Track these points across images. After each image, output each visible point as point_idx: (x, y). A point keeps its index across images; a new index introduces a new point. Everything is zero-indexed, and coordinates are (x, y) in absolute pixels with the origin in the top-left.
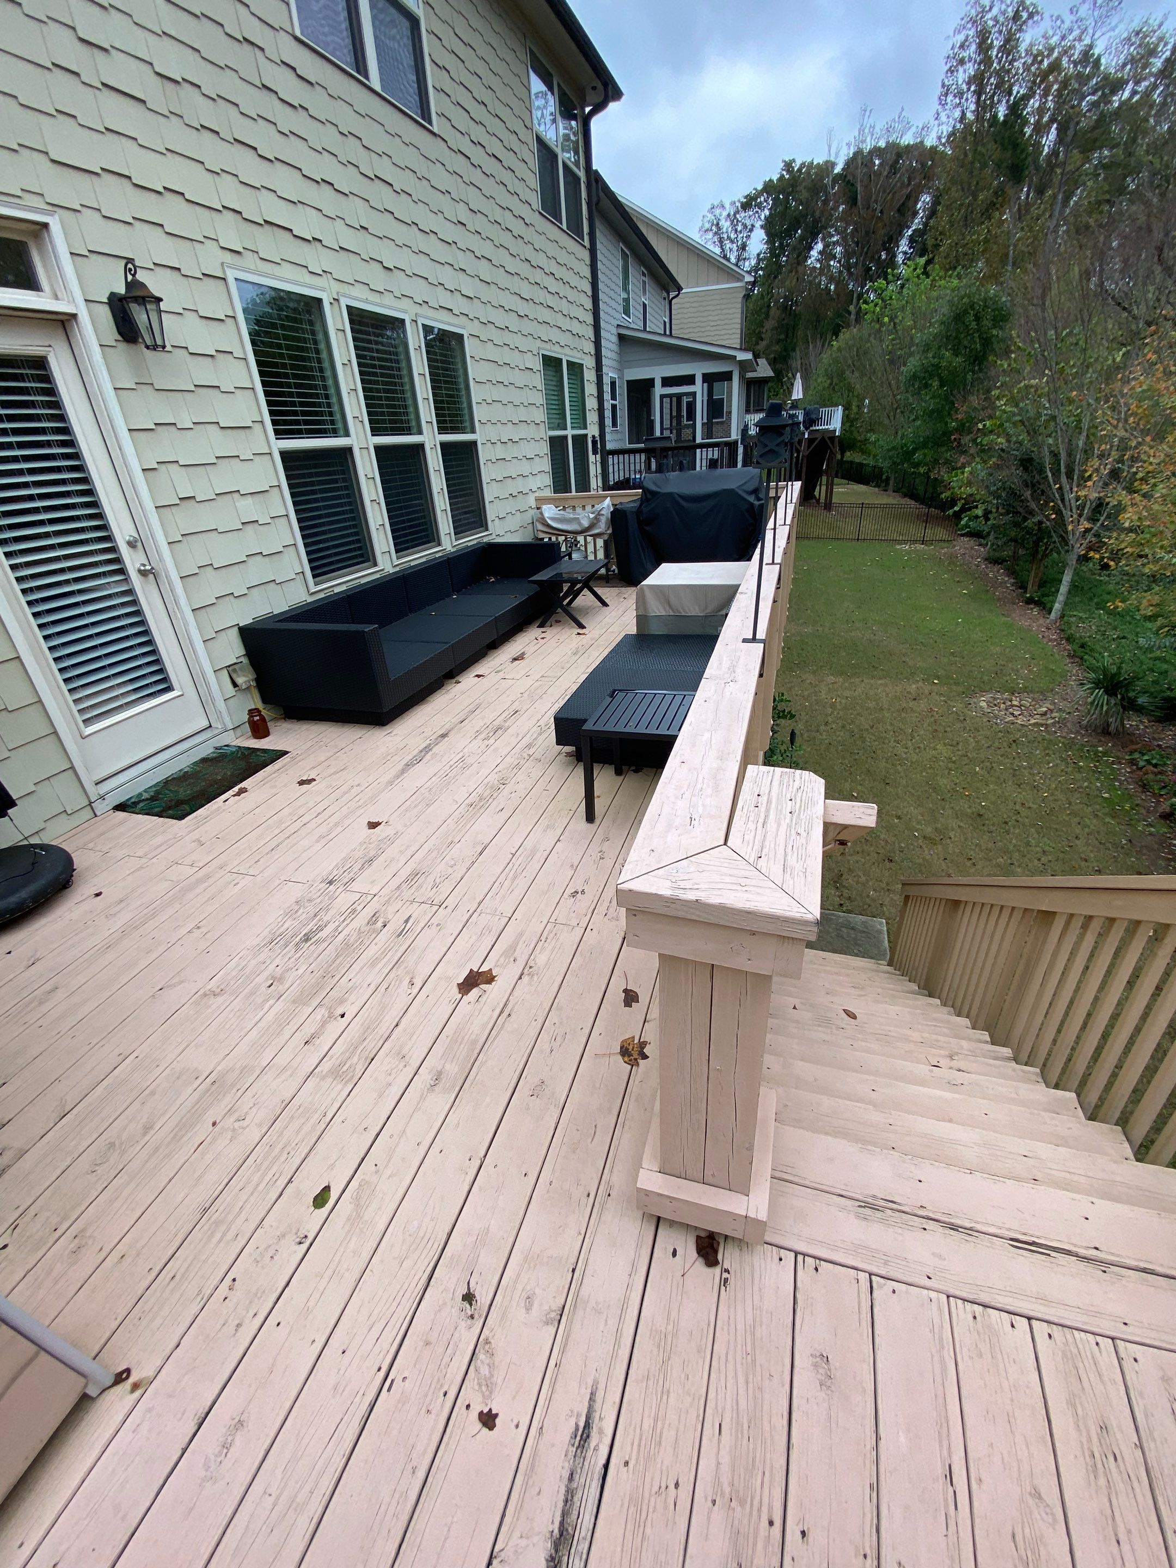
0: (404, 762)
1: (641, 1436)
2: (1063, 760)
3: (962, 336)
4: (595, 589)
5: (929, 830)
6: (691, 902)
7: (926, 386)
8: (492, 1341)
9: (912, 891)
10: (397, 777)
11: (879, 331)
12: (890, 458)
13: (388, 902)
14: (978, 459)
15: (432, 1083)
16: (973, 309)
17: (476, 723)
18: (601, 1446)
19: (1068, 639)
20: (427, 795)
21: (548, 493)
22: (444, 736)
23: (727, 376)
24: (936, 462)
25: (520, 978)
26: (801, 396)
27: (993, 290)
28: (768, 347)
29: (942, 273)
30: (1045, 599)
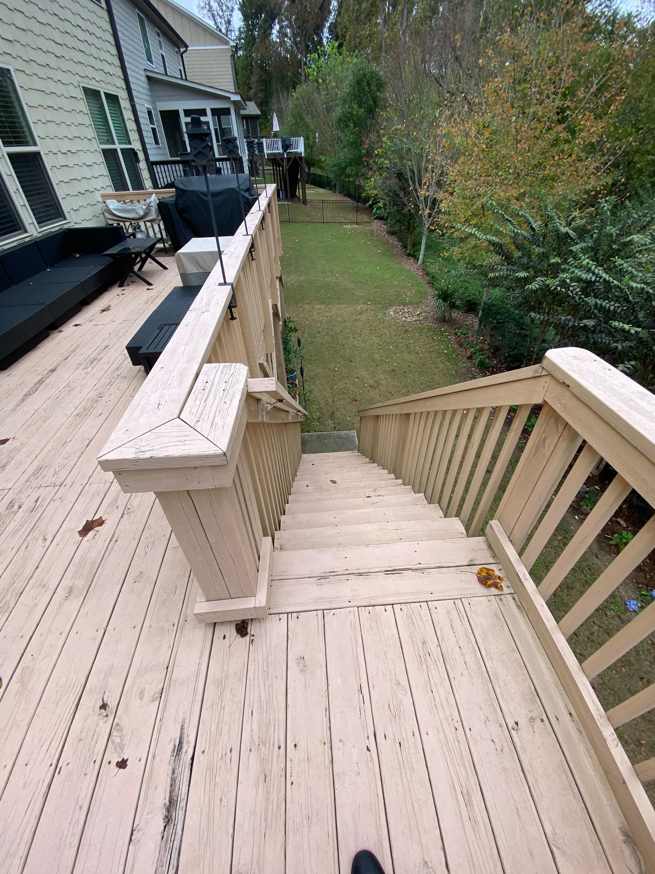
0: (23, 393)
1: (211, 735)
2: (428, 337)
3: (362, 95)
4: (156, 258)
5: (372, 382)
6: (147, 459)
7: (347, 126)
8: (121, 723)
9: (362, 414)
10: (18, 405)
11: (318, 88)
12: (334, 172)
13: (20, 491)
14: (377, 173)
15: (67, 595)
16: (365, 78)
17: (77, 358)
18: (189, 750)
19: (427, 274)
20: (43, 414)
21: (111, 191)
22: (52, 371)
23: (227, 112)
24: (357, 175)
25: (122, 517)
26: (278, 129)
27: (374, 67)
28: (256, 94)
29: (348, 53)
30: (416, 254)
